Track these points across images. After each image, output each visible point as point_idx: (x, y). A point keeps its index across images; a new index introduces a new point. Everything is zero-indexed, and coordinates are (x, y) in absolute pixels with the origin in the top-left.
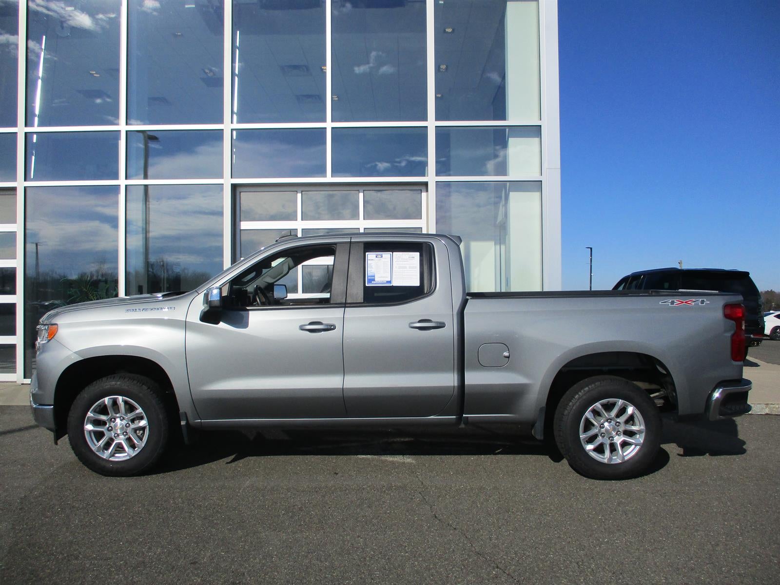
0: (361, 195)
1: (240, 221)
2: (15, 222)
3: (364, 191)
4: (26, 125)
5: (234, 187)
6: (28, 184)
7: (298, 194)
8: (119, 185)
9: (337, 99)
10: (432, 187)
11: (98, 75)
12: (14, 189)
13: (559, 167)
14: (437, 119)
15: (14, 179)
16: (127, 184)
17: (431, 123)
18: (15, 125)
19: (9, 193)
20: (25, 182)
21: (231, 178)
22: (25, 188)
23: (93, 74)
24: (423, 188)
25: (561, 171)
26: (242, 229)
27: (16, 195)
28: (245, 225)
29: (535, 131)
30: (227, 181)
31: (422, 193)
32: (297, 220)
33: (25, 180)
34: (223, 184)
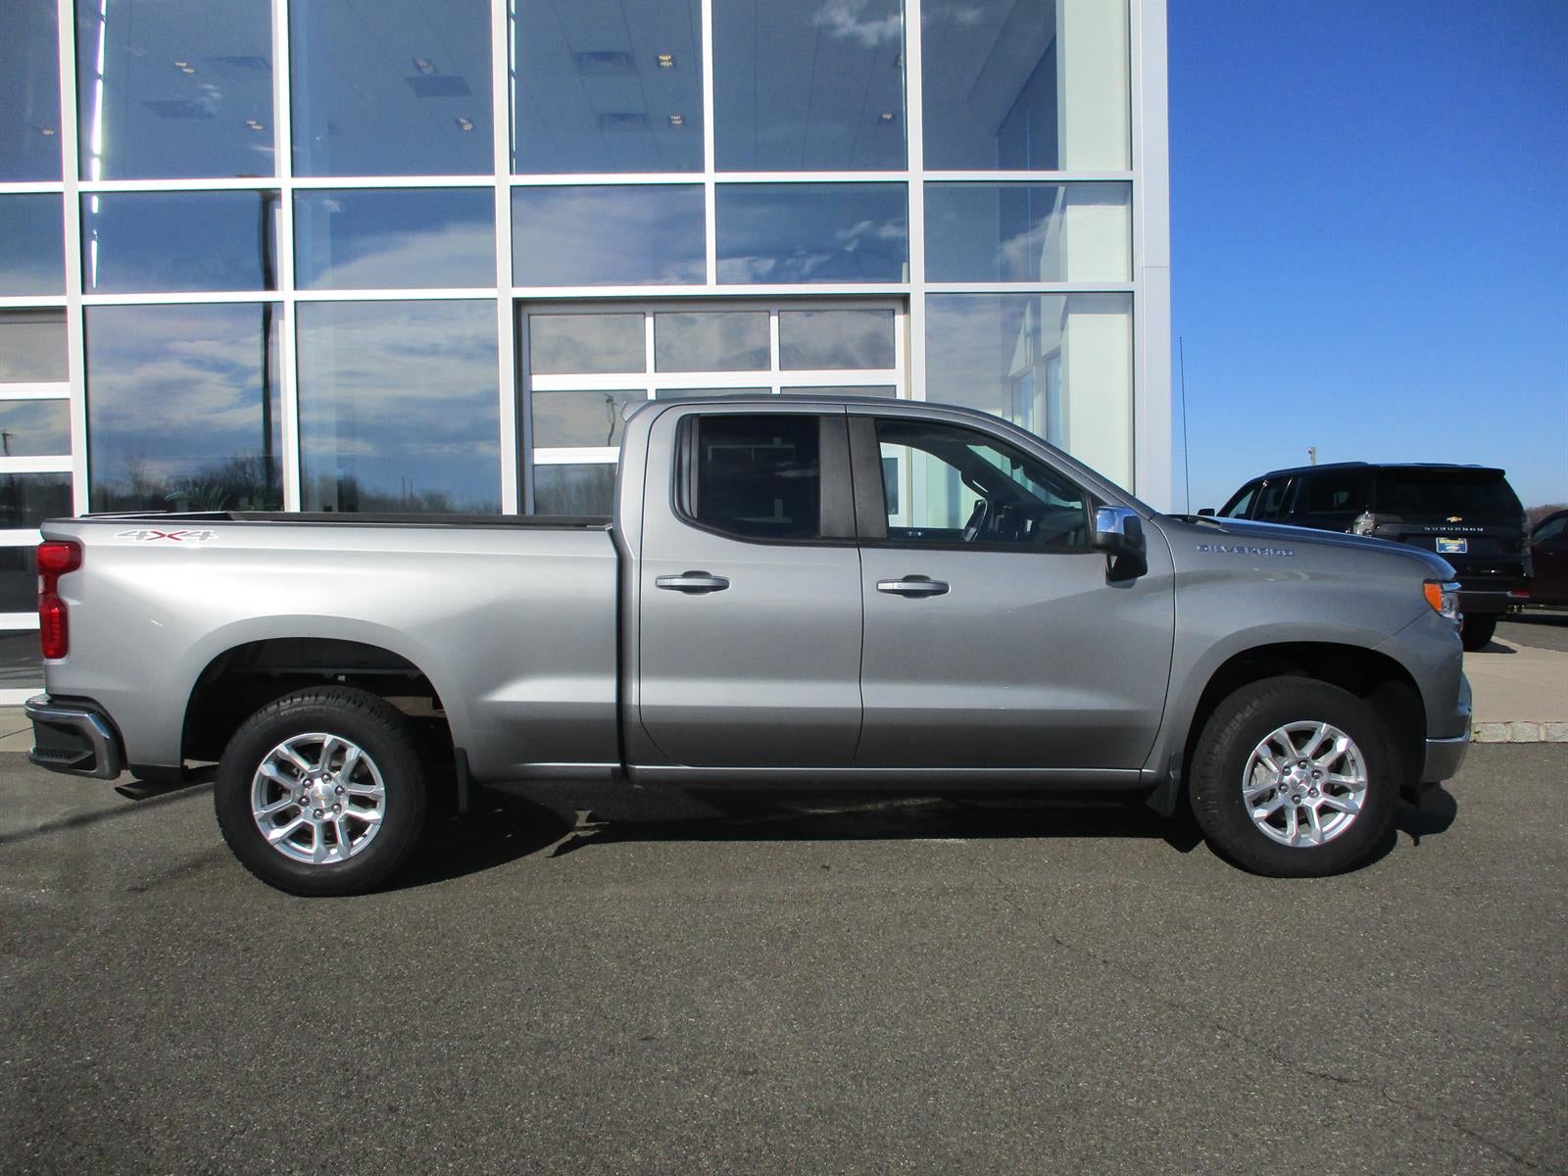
0: (774, 320)
1: (531, 374)
2: (65, 378)
3: (779, 311)
4: (81, 177)
5: (519, 304)
6: (90, 299)
7: (647, 319)
8: (282, 302)
9: (679, 122)
10: (917, 304)
11: (192, 71)
12: (61, 311)
13: (1168, 263)
14: (927, 167)
15: (61, 290)
16: (297, 299)
17: (916, 175)
18: (57, 176)
19: (50, 317)
20: (84, 296)
21: (513, 286)
22: (84, 307)
23: (180, 68)
24: (898, 306)
25: (1171, 271)
26: (534, 389)
27: (66, 322)
28: (540, 382)
29: (1121, 191)
30: (505, 293)
31: (896, 317)
32: (645, 372)
33: (83, 291)
34: (496, 299)
